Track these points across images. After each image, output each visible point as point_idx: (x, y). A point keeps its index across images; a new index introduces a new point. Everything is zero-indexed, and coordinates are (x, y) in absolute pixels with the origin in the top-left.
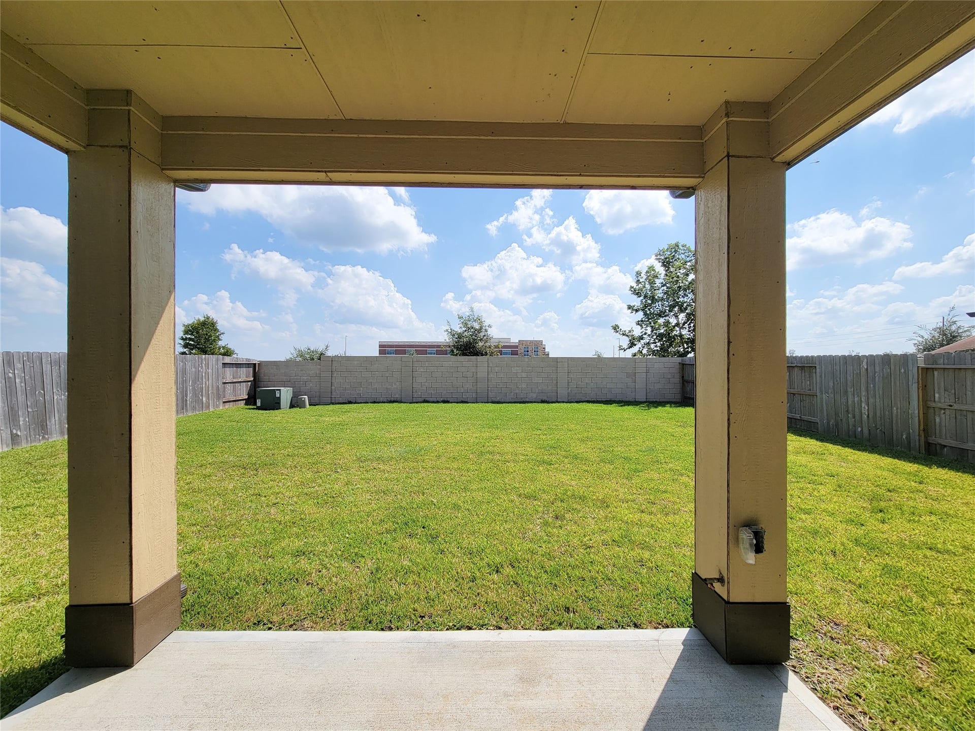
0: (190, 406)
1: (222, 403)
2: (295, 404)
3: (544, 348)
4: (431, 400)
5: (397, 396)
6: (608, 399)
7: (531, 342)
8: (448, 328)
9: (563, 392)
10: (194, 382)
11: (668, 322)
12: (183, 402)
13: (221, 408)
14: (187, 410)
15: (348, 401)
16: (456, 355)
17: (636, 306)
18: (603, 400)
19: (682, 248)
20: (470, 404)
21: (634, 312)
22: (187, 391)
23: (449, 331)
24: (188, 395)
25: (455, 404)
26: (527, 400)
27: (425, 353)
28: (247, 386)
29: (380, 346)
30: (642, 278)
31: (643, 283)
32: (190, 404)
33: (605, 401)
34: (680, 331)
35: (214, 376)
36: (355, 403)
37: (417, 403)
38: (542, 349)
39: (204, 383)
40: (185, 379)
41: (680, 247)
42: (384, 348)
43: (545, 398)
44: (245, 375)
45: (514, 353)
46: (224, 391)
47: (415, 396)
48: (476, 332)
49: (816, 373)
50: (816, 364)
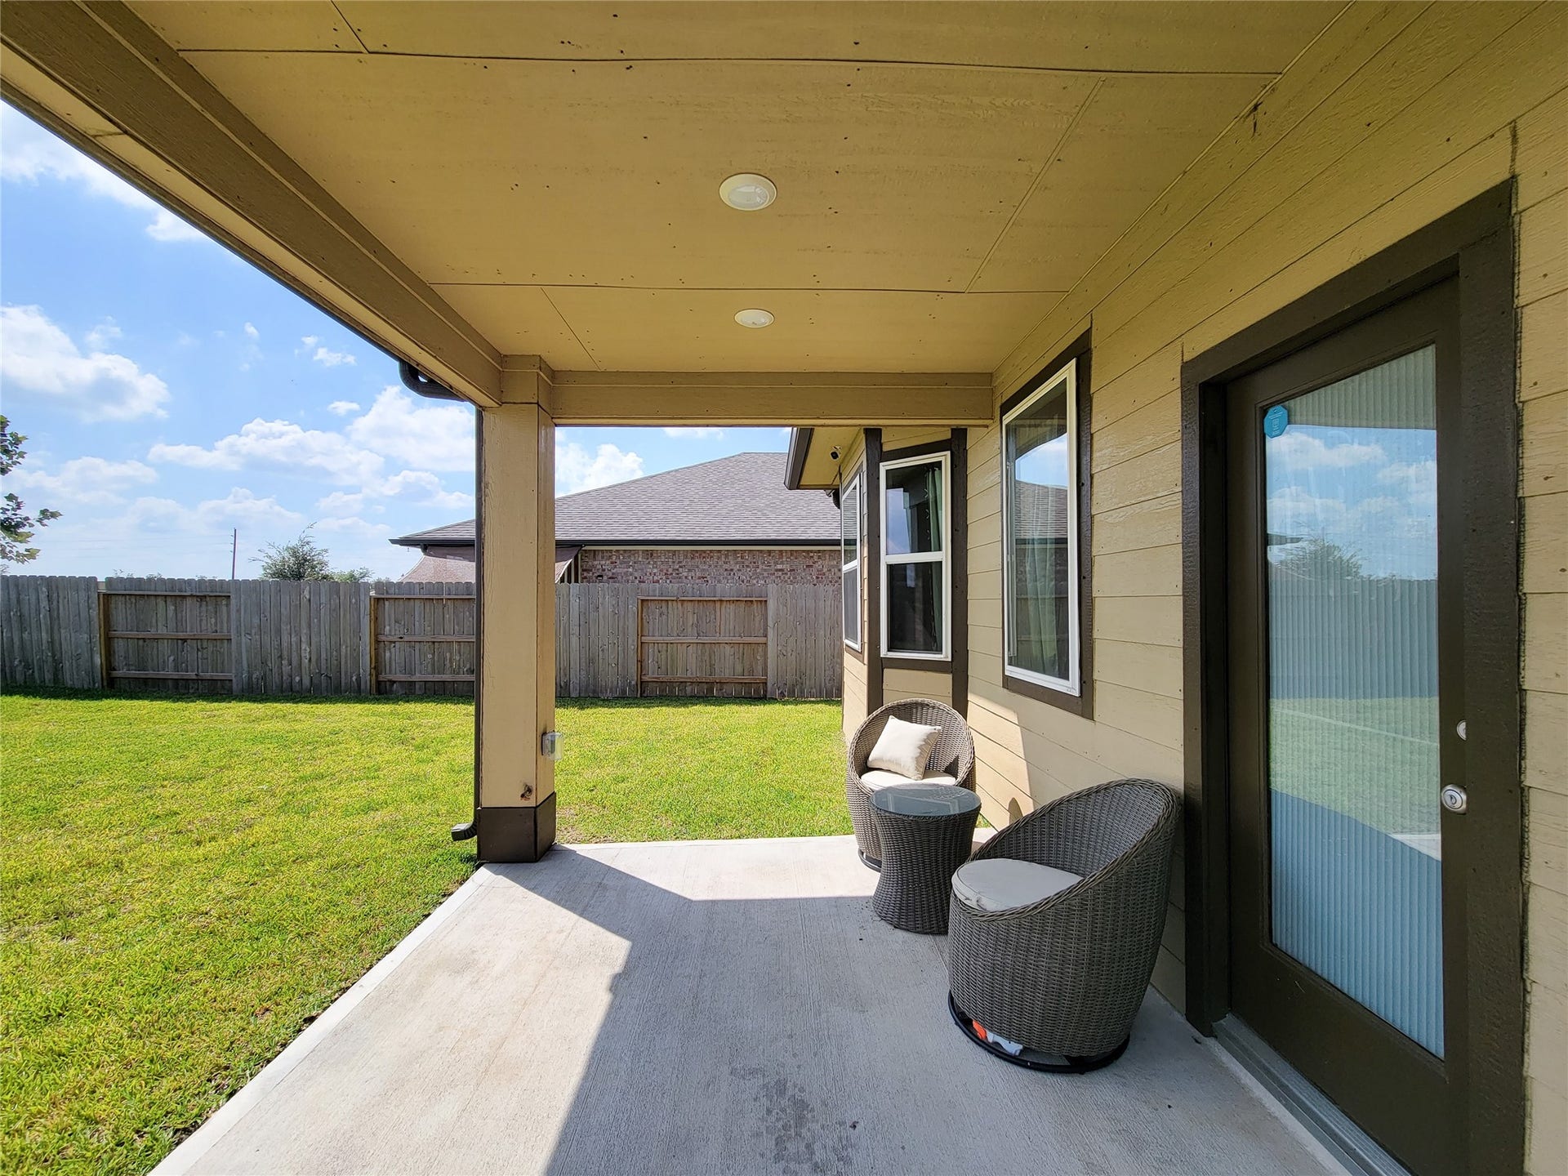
49: (228, 605)
50: (229, 592)
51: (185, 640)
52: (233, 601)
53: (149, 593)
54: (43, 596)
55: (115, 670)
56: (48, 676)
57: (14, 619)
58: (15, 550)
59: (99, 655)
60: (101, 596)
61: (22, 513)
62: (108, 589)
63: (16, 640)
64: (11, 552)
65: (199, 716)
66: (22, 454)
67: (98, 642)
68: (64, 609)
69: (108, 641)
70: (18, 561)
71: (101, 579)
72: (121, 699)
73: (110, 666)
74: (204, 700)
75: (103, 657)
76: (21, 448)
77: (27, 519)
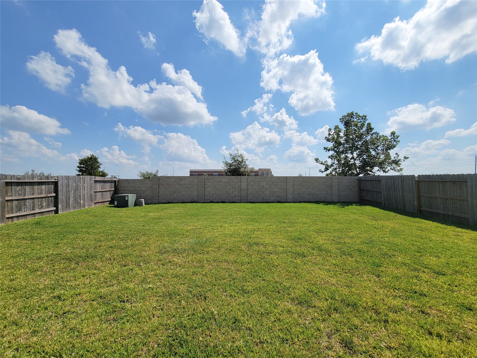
0: (72, 206)
1: (93, 204)
2: (137, 204)
3: (271, 173)
4: (215, 201)
5: (196, 199)
6: (316, 200)
7: (265, 169)
8: (224, 160)
9: (290, 197)
10: (75, 192)
11: (347, 157)
12: (67, 204)
13: (93, 206)
14: (69, 209)
15: (168, 202)
16: (229, 175)
17: (328, 148)
18: (313, 201)
19: (355, 115)
20: (237, 203)
21: (328, 151)
22: (69, 197)
23: (225, 162)
24: (71, 199)
25: (229, 204)
26: (270, 201)
27: (212, 175)
28: (110, 193)
29: (190, 172)
30: (332, 132)
31: (332, 135)
32: (72, 205)
33: (315, 201)
34: (354, 161)
35: (89, 188)
36: (172, 203)
37: (207, 203)
38: (270, 173)
39: (81, 192)
40: (69, 190)
41: (354, 114)
42: (192, 173)
43: (280, 200)
44: (109, 187)
45: (257, 175)
46: (96, 197)
47: (206, 199)
48: (240, 163)
49: (466, 185)
50: (467, 180)
51: (447, 199)
52: (469, 183)
53: (432, 180)
54: (400, 181)
55: (421, 207)
56: (402, 207)
57: (393, 188)
58: (397, 169)
59: (416, 202)
60: (416, 181)
61: (399, 158)
62: (418, 179)
63: (394, 195)
64: (396, 169)
65: (451, 233)
66: (399, 141)
67: (416, 197)
68: (406, 186)
69: (419, 197)
70: (398, 172)
71: (416, 176)
72: (422, 219)
73: (420, 206)
74: (455, 226)
75: (418, 203)
76: (399, 139)
77: (400, 159)
